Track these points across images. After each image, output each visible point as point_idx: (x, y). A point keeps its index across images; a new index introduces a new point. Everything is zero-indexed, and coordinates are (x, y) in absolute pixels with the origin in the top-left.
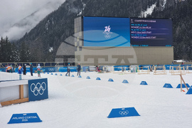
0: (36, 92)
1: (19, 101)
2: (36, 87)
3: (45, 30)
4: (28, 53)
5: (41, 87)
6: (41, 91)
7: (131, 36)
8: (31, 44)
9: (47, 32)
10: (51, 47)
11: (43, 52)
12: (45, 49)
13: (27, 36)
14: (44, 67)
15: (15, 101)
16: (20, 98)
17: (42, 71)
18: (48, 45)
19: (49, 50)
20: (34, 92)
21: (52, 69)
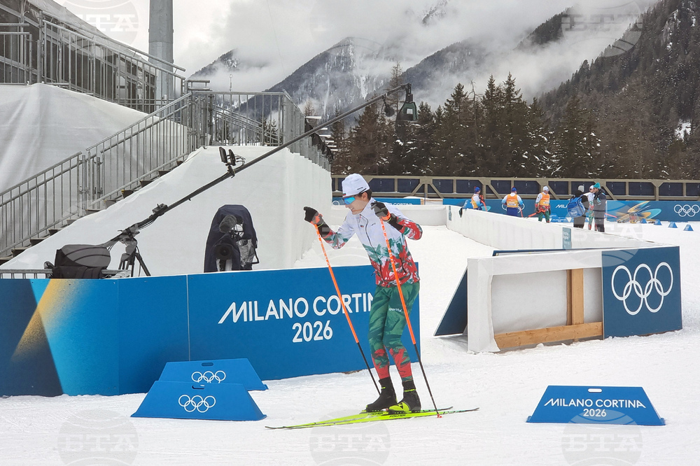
0: (634, 301)
1: (565, 333)
2: (633, 282)
3: (660, 49)
4: (591, 141)
5: (654, 280)
6: (654, 299)
8: (603, 108)
9: (668, 60)
10: (685, 120)
11: (652, 140)
12: (659, 128)
13: (589, 75)
14: (657, 200)
15: (550, 333)
16: (570, 322)
17: (647, 213)
18: (672, 110)
19: (677, 131)
20: (624, 298)
21: (691, 209)
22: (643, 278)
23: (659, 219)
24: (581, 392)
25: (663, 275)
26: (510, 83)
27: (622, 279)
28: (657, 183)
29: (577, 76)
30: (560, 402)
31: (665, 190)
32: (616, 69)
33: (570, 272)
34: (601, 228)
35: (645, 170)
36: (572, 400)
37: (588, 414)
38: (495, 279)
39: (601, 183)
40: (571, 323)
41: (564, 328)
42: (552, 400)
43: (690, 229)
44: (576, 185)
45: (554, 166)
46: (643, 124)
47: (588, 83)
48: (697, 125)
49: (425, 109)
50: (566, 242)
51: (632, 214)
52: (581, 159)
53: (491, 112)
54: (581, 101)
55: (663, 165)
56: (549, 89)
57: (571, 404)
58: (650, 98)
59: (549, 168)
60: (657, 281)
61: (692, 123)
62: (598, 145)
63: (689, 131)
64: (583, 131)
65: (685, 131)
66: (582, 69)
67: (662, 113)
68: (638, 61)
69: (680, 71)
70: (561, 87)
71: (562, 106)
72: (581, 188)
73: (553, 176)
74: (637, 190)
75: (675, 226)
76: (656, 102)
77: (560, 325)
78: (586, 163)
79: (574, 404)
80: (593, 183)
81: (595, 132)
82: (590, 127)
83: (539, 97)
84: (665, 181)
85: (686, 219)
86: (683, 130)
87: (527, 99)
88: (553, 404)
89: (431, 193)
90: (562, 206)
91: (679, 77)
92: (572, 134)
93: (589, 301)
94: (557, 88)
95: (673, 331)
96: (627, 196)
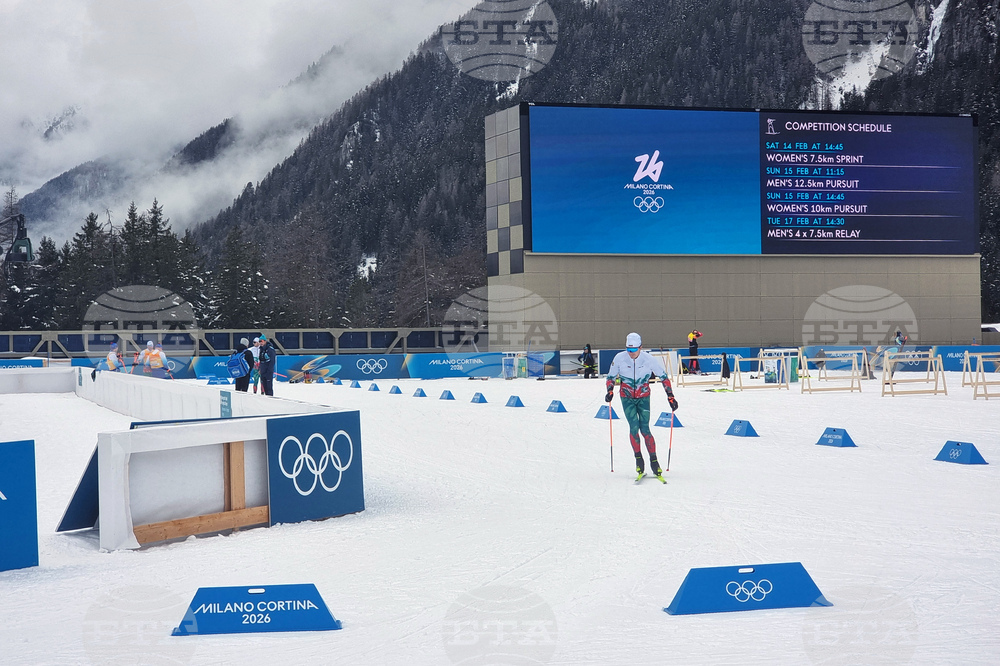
0: (306, 478)
1: (223, 521)
2: (305, 456)
3: (339, 169)
4: (257, 282)
5: (330, 453)
6: (330, 475)
7: (765, 202)
8: (271, 242)
9: (348, 181)
10: (369, 255)
11: (330, 280)
12: (338, 265)
13: (254, 200)
14: (337, 354)
15: (204, 523)
16: (228, 507)
17: (325, 371)
18: (354, 242)
19: (361, 268)
20: (294, 476)
21: (377, 364)
22: (317, 450)
23: (338, 377)
24: (239, 594)
25: (341, 447)
26: (156, 212)
27: (292, 452)
28: (337, 333)
29: (240, 202)
30: (213, 608)
31: (345, 341)
32: (286, 192)
33: (228, 446)
34: (268, 390)
35: (324, 317)
36: (229, 605)
37: (248, 620)
38: (134, 459)
39: (269, 334)
40: (230, 509)
41: (221, 516)
42: (203, 606)
43: (376, 389)
44: (238, 337)
45: (212, 314)
46: (320, 260)
47: (253, 211)
48: (383, 261)
49: (47, 246)
50: (224, 409)
51: (307, 372)
52: (246, 305)
53: (133, 248)
54: (244, 233)
55: (344, 310)
56: (205, 219)
57: (227, 609)
58: (327, 228)
59: (206, 316)
60: (333, 453)
61: (378, 258)
62: (266, 287)
63: (374, 267)
64: (247, 270)
65: (370, 268)
66: (245, 193)
67: (342, 245)
68: (313, 182)
69: (363, 195)
70: (220, 216)
71: (221, 239)
72: (244, 341)
73: (211, 327)
74: (312, 341)
75: (358, 386)
76: (335, 233)
77: (216, 512)
78: (251, 310)
79: (231, 609)
80: (259, 335)
81: (261, 272)
82: (256, 264)
83: (193, 229)
84: (346, 330)
85: (371, 377)
86: (367, 266)
87: (178, 231)
88: (204, 611)
89: (55, 351)
90: (222, 364)
91: (362, 201)
92: (233, 273)
93: (251, 481)
94: (215, 216)
95: (354, 513)
96: (301, 349)
